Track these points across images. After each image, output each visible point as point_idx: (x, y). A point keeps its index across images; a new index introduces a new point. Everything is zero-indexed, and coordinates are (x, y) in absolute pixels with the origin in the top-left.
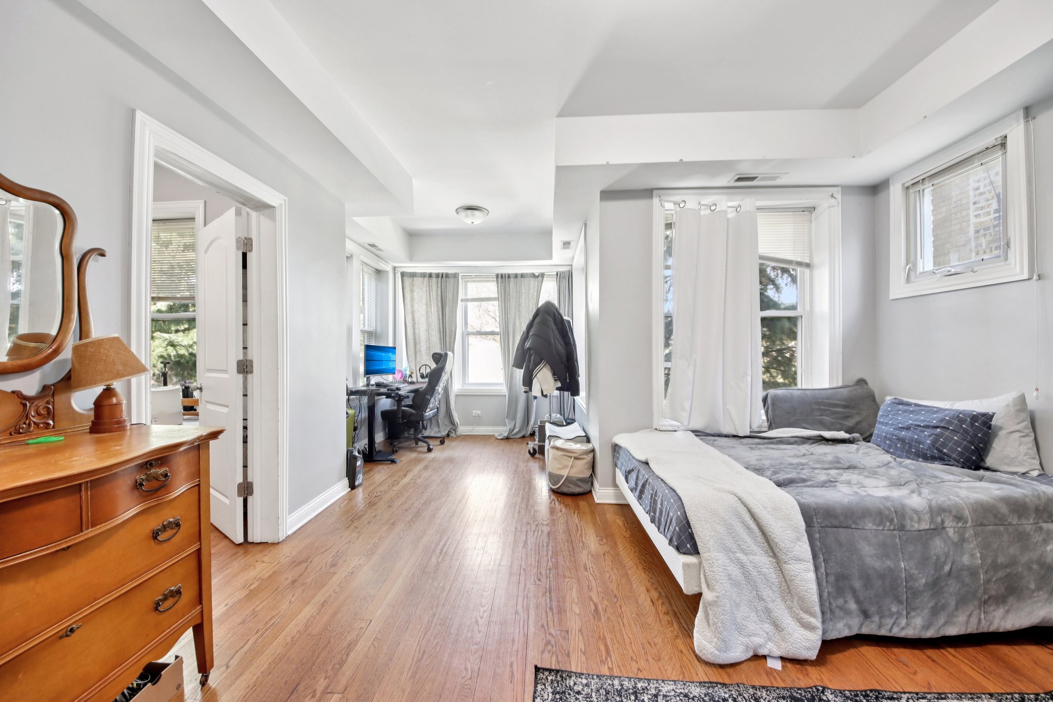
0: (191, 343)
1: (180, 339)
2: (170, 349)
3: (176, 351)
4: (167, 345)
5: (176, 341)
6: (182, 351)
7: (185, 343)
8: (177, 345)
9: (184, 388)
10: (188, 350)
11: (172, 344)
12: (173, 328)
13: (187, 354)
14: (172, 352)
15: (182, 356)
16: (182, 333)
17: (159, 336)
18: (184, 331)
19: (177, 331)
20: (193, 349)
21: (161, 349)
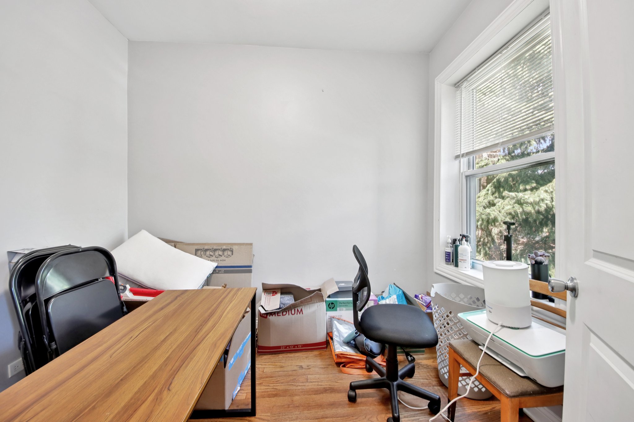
0: (537, 199)
1: (526, 197)
2: (517, 207)
3: (522, 208)
4: (515, 203)
5: (523, 198)
6: (528, 208)
7: (531, 200)
8: (524, 203)
9: (534, 262)
10: (534, 209)
11: (520, 203)
12: (521, 187)
13: (533, 211)
14: (519, 209)
15: (528, 214)
16: (529, 192)
17: (507, 195)
18: (532, 189)
19: (525, 190)
20: (540, 207)
21: (509, 207)
